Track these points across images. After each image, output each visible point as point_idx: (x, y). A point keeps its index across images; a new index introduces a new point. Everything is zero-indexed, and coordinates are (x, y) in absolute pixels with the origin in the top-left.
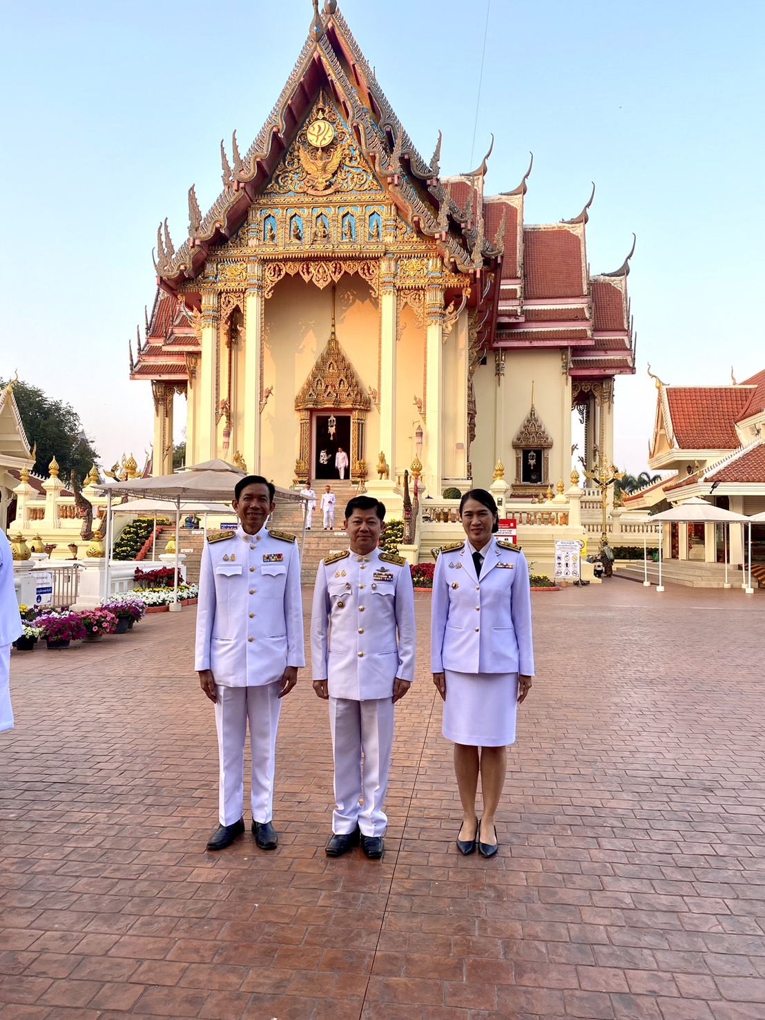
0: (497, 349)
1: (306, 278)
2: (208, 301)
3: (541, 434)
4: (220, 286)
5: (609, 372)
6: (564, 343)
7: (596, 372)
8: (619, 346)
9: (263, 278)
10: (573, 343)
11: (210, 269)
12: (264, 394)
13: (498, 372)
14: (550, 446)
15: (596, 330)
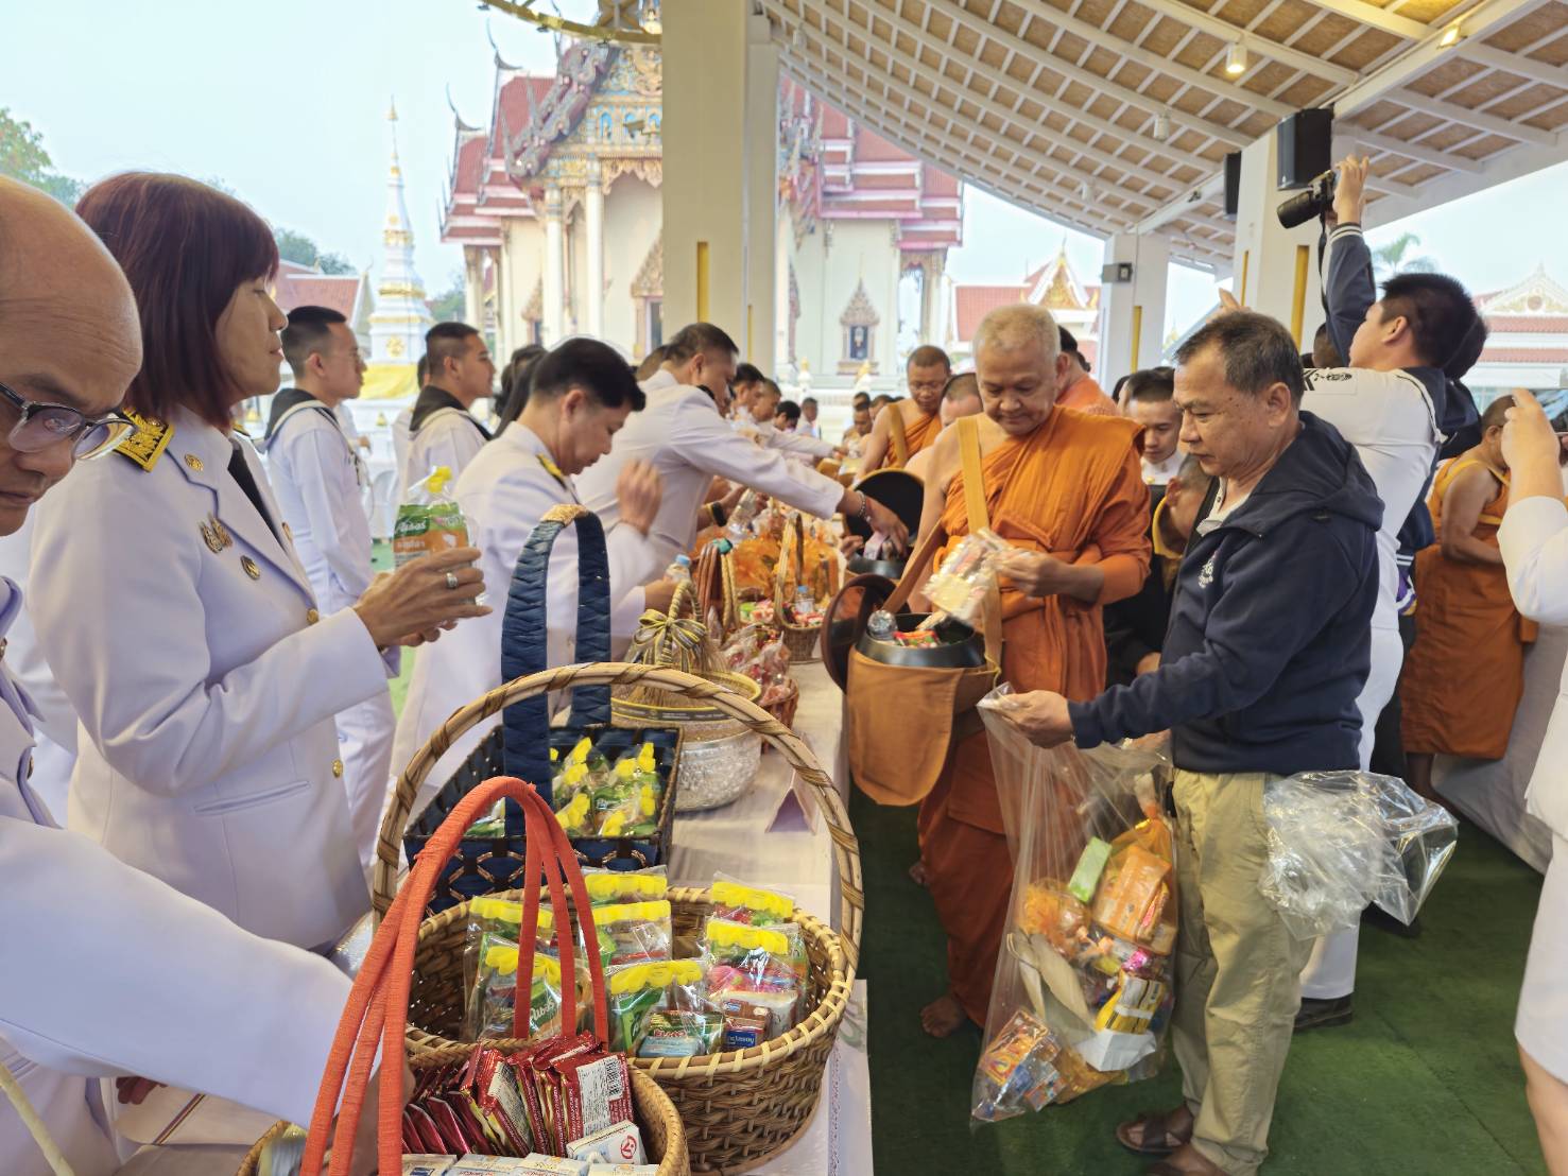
0: (824, 219)
1: (641, 175)
2: (552, 196)
3: (868, 311)
4: (562, 182)
5: (939, 245)
6: (892, 215)
7: (923, 245)
8: (951, 215)
9: (601, 175)
10: (902, 215)
11: (554, 163)
12: (606, 285)
13: (827, 241)
14: (876, 322)
15: (925, 196)
